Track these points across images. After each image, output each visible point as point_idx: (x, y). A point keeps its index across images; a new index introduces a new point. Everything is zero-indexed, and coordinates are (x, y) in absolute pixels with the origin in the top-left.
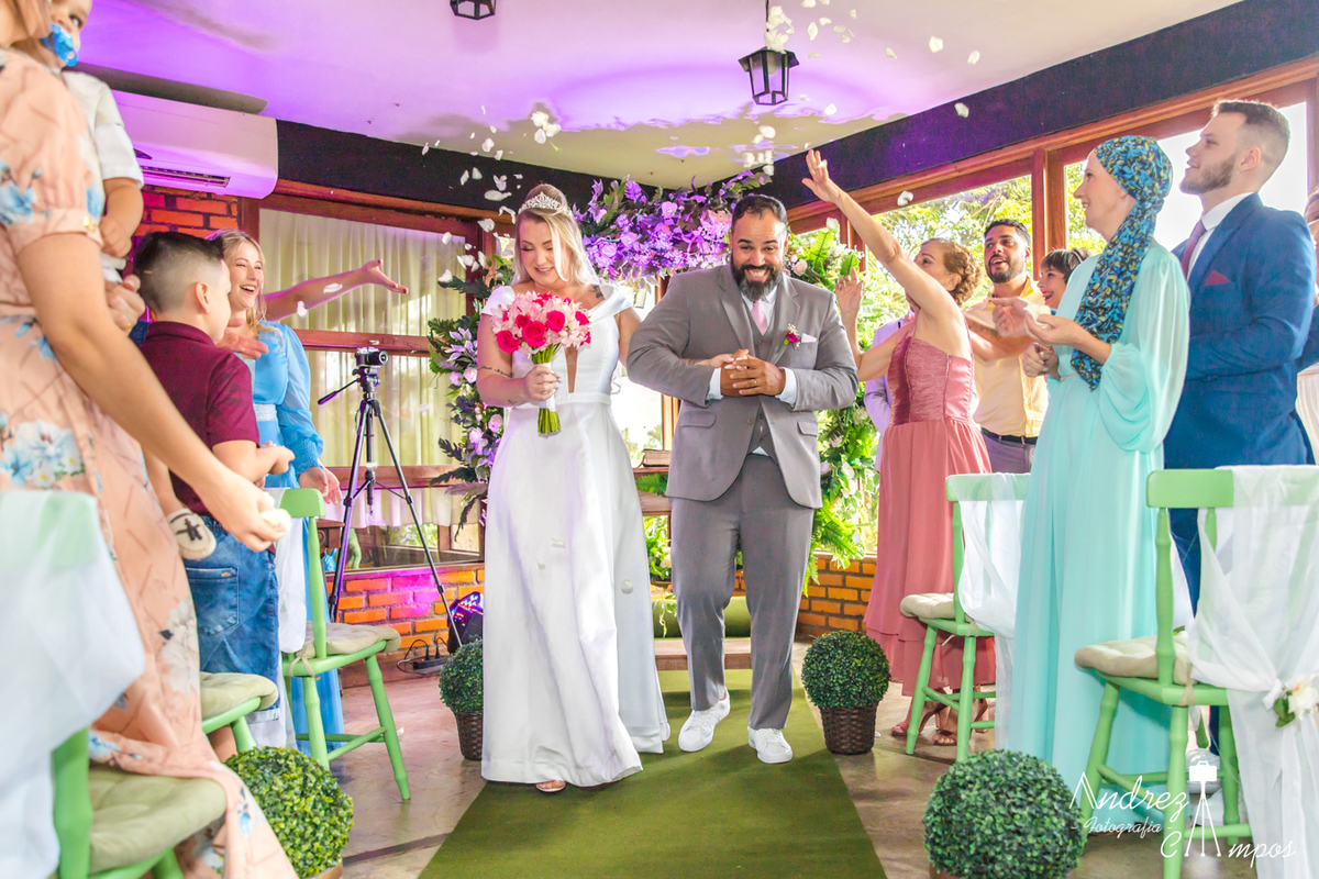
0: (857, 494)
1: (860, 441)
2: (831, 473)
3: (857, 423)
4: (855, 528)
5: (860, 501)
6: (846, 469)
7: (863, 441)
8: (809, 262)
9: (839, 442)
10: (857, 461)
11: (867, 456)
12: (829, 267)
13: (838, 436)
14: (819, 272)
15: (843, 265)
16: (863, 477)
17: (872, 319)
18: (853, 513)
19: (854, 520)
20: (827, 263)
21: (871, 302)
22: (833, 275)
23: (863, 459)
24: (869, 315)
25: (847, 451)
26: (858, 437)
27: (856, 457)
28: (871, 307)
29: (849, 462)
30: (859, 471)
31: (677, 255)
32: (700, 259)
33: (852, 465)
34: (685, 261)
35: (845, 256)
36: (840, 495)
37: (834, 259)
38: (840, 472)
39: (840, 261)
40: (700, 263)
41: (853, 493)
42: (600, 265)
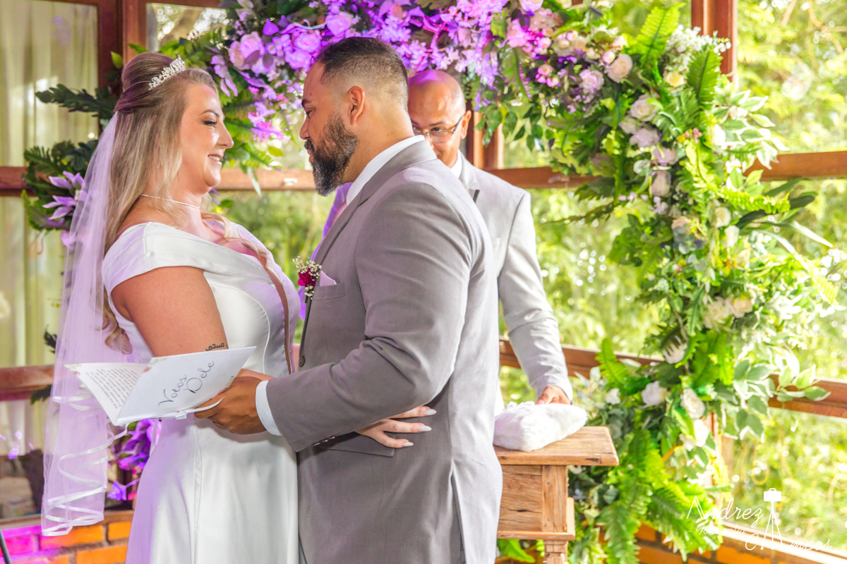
0: (710, 442)
1: (714, 358)
2: (665, 404)
3: (709, 325)
4: (704, 496)
5: (715, 453)
6: (690, 400)
7: (721, 357)
8: (636, 59)
9: (678, 355)
10: (709, 390)
11: (726, 382)
12: (668, 68)
13: (677, 344)
14: (652, 77)
15: (692, 67)
16: (720, 415)
17: (741, 154)
18: (702, 470)
19: (701, 482)
20: (664, 62)
21: (740, 125)
22: (675, 80)
23: (719, 386)
24: (735, 146)
25: (692, 370)
26: (712, 350)
27: (707, 380)
28: (739, 132)
29: (695, 386)
30: (712, 406)
31: (417, 51)
32: (453, 55)
33: (699, 395)
34: (429, 59)
35: (695, 53)
36: (679, 442)
37: (677, 54)
38: (679, 407)
39: (687, 60)
40: (455, 63)
41: (701, 441)
42: (293, 65)
